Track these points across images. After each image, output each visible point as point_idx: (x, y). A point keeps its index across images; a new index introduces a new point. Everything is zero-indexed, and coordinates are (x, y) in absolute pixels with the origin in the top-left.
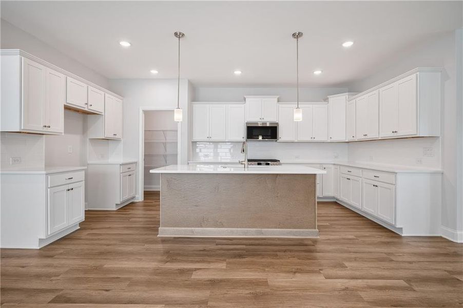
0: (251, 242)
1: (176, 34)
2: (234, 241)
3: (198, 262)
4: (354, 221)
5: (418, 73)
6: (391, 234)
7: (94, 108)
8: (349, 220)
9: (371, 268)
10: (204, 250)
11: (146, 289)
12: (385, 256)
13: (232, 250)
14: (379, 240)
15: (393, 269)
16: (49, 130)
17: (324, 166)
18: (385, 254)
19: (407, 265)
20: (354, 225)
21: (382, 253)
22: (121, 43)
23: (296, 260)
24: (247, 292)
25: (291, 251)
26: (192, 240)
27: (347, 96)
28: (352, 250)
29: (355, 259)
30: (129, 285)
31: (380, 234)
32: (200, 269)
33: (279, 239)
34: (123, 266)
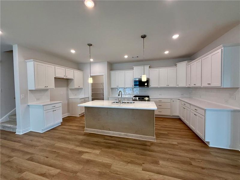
0: (119, 139)
1: (88, 44)
2: (113, 138)
3: (90, 148)
4: (183, 132)
5: (223, 48)
6: (203, 144)
7: (69, 77)
8: (180, 132)
9: (174, 167)
10: (97, 142)
11: (61, 159)
12: (188, 160)
13: (109, 143)
14: (191, 147)
15: (188, 171)
16: (47, 88)
17: (173, 100)
18: (189, 158)
19: (199, 170)
20: (182, 135)
21: (187, 157)
22: (71, 51)
23: (134, 155)
24: (98, 170)
25: (135, 148)
26: (96, 135)
27: (187, 63)
28: (170, 152)
29: (168, 160)
30: (56, 156)
31: (195, 143)
32: (88, 152)
33: (134, 139)
34: (61, 146)
